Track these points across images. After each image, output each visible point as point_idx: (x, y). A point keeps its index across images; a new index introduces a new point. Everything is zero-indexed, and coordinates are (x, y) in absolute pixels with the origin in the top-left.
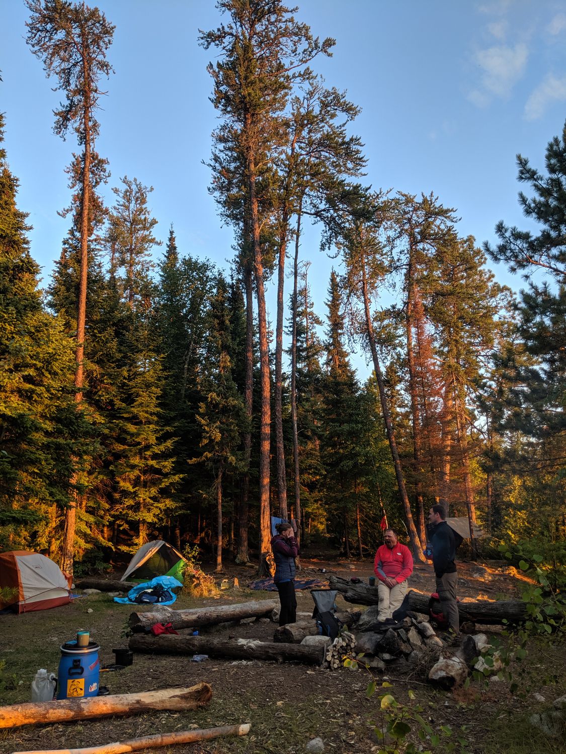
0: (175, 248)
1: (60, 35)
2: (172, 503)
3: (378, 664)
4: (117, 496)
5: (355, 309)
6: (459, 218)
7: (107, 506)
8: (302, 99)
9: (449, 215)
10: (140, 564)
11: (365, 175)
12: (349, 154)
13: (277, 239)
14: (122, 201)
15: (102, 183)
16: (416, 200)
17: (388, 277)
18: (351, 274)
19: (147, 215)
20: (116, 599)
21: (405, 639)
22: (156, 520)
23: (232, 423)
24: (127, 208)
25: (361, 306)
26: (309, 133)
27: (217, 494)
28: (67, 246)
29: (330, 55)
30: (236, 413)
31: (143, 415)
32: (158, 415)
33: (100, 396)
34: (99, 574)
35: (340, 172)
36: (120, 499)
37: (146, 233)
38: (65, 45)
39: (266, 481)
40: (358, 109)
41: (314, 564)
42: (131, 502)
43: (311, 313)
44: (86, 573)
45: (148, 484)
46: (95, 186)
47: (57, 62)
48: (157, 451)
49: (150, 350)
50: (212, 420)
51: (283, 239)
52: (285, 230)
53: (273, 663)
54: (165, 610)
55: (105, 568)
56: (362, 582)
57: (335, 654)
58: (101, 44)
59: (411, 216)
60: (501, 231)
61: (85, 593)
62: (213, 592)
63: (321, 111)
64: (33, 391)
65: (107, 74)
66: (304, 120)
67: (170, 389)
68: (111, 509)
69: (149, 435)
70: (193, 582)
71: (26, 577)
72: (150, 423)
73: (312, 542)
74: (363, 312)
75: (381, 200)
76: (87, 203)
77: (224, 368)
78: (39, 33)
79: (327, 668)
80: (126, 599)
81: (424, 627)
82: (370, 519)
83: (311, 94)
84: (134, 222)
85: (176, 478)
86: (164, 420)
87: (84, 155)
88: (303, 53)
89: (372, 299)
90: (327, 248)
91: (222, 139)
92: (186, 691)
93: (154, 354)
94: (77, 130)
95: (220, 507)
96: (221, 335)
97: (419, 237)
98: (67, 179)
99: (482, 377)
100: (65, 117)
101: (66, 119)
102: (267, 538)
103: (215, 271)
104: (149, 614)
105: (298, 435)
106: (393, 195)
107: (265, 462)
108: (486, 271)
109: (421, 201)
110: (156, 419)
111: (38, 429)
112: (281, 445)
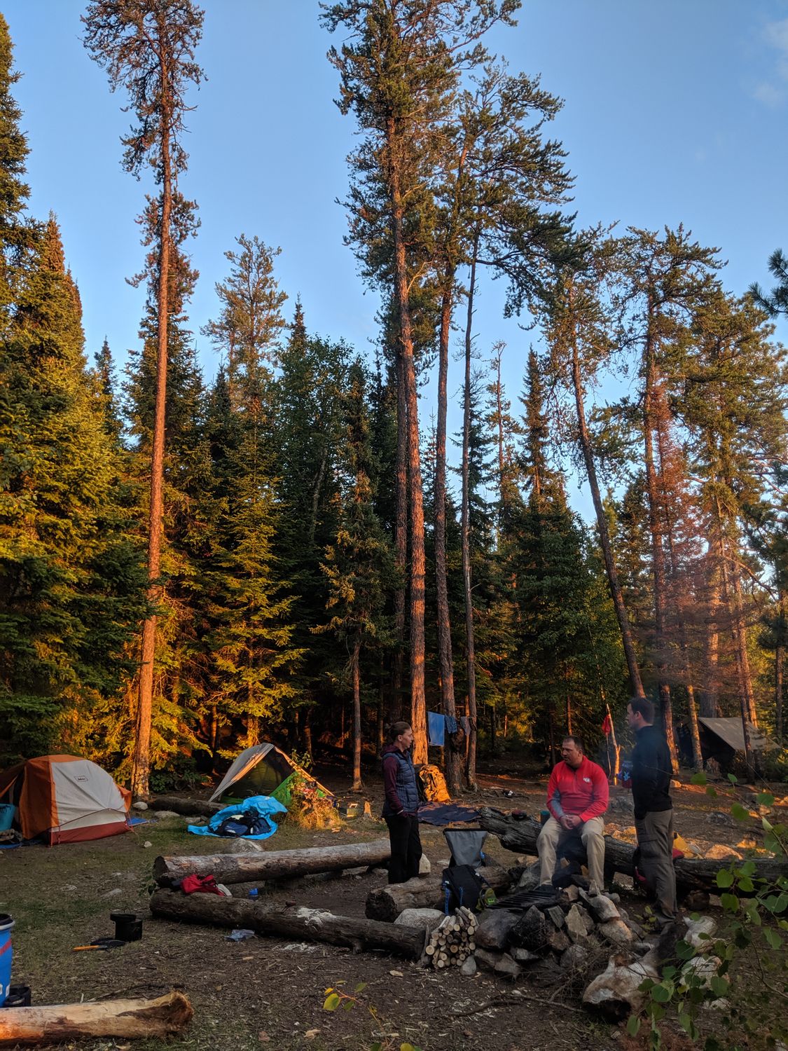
0: (303, 329)
1: (130, 31)
2: (290, 689)
3: (507, 966)
4: (215, 679)
5: (563, 405)
6: (724, 262)
7: (201, 693)
8: (474, 95)
9: (709, 257)
10: (238, 778)
11: (570, 200)
12: (544, 169)
13: (439, 302)
14: (239, 270)
15: (189, 237)
16: (657, 239)
17: (615, 356)
18: (555, 351)
19: (274, 288)
20: (192, 828)
21: (559, 925)
22: (268, 713)
23: (371, 575)
24: (246, 279)
25: (572, 400)
26: (485, 144)
27: (353, 677)
28: (146, 329)
29: (513, 24)
30: (377, 559)
31: (249, 565)
32: (269, 563)
33: (190, 538)
34: (189, 789)
35: (531, 197)
36: (220, 683)
37: (273, 312)
38: (139, 44)
39: (419, 659)
40: (559, 101)
41: (501, 782)
42: (233, 688)
43: (507, 418)
44: (170, 788)
45: (260, 662)
46: (179, 241)
47: (125, 69)
48: (268, 615)
49: (260, 472)
50: (343, 570)
51: (446, 301)
52: (448, 288)
53: (345, 952)
54: (248, 847)
55: (197, 780)
56: (529, 819)
57: (442, 943)
58: (187, 38)
59: (650, 263)
60: (778, 267)
61: (156, 818)
62: (331, 822)
63: (502, 109)
64: (55, 526)
65: (198, 82)
66: (477, 125)
67: (289, 528)
68: (208, 697)
69: (257, 591)
70: (302, 806)
71: (62, 794)
72: (261, 575)
73: (508, 749)
74: (574, 409)
75: (601, 240)
76: (166, 265)
77: (360, 495)
78: (100, 30)
79: (426, 967)
80: (205, 828)
81: (600, 903)
82: (588, 718)
83: (488, 85)
84: (255, 298)
85: (295, 654)
86: (279, 571)
87: (163, 197)
88: (472, 22)
89: (588, 389)
90: (515, 314)
91: (363, 165)
92: (147, 1004)
93: (266, 479)
94: (153, 163)
95: (357, 696)
96: (356, 447)
97: (661, 293)
98: (140, 231)
99: (766, 505)
100: (138, 145)
101: (139, 149)
102: (421, 743)
103: (353, 356)
104: (184, 860)
105: (473, 592)
106: (619, 234)
107: (417, 632)
108: (775, 344)
109: (664, 239)
110: (267, 569)
111: (58, 580)
112: (444, 608)
